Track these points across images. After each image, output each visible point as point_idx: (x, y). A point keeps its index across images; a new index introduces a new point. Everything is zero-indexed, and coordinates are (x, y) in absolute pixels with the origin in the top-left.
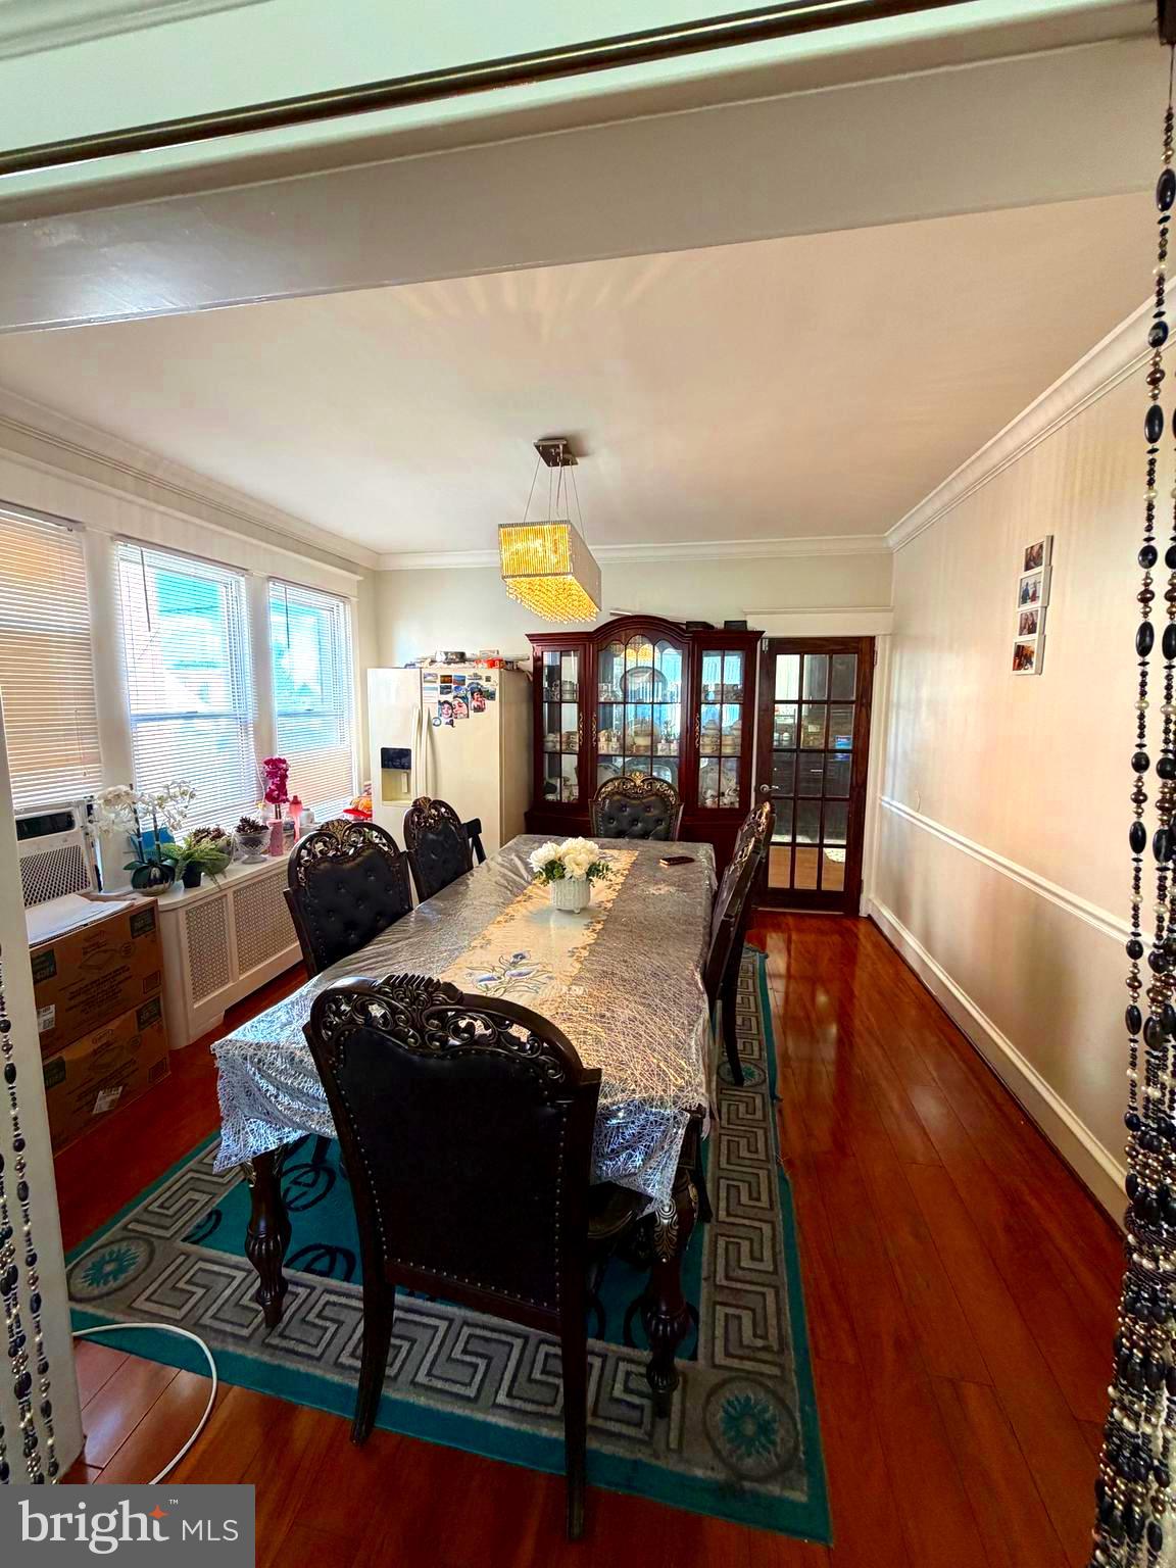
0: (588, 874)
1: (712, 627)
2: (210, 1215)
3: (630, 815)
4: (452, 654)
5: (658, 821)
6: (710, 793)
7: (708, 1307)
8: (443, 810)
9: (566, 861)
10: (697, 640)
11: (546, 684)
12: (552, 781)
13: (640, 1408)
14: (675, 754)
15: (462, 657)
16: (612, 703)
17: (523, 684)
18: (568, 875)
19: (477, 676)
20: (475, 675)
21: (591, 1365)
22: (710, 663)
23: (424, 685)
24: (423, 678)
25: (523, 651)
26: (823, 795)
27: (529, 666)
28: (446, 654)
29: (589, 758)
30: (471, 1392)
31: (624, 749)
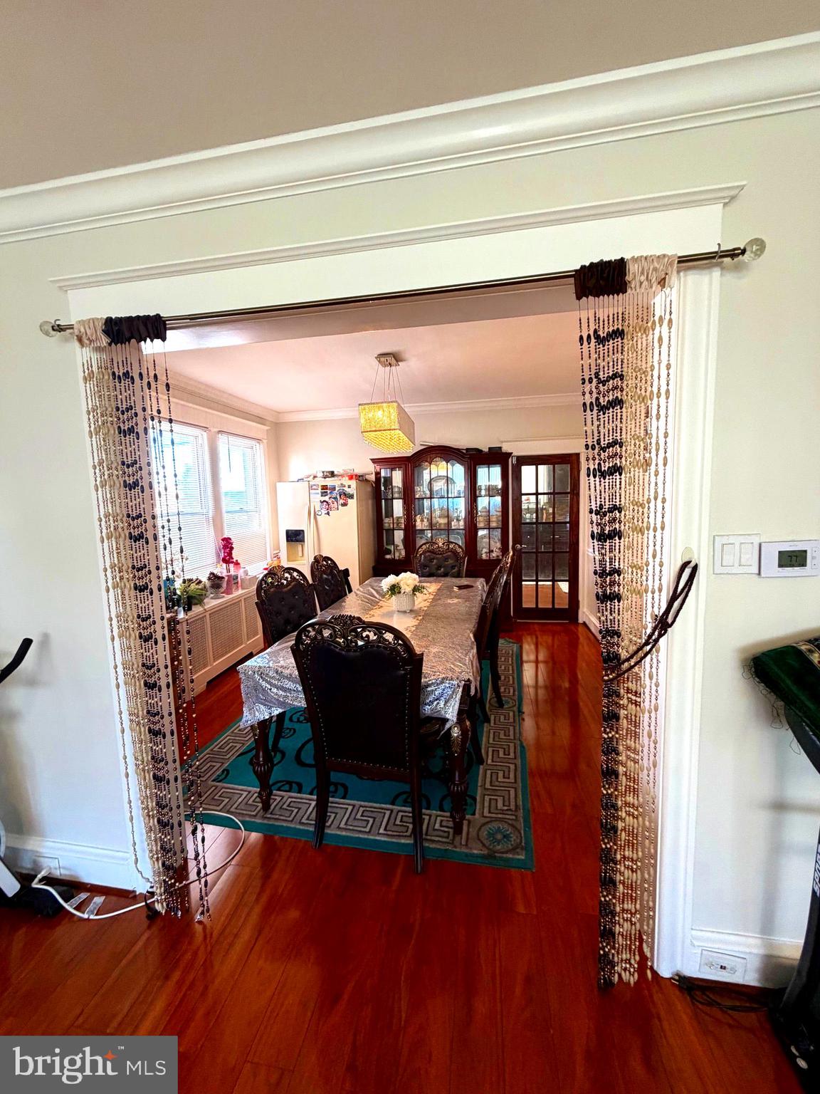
0: (413, 591)
1: (481, 451)
2: (223, 771)
3: (436, 564)
4: (327, 472)
5: (453, 567)
6: (484, 550)
7: (481, 797)
8: (329, 562)
9: (401, 585)
10: (473, 459)
11: (383, 488)
12: (388, 547)
13: (448, 832)
14: (462, 528)
15: (332, 474)
16: (423, 499)
17: (369, 489)
18: (402, 591)
19: (343, 485)
20: (342, 484)
21: (424, 819)
22: (482, 472)
23: (311, 491)
24: (311, 487)
25: (369, 469)
26: (553, 550)
27: (373, 478)
28: (323, 472)
29: (410, 532)
30: (367, 830)
31: (432, 526)
